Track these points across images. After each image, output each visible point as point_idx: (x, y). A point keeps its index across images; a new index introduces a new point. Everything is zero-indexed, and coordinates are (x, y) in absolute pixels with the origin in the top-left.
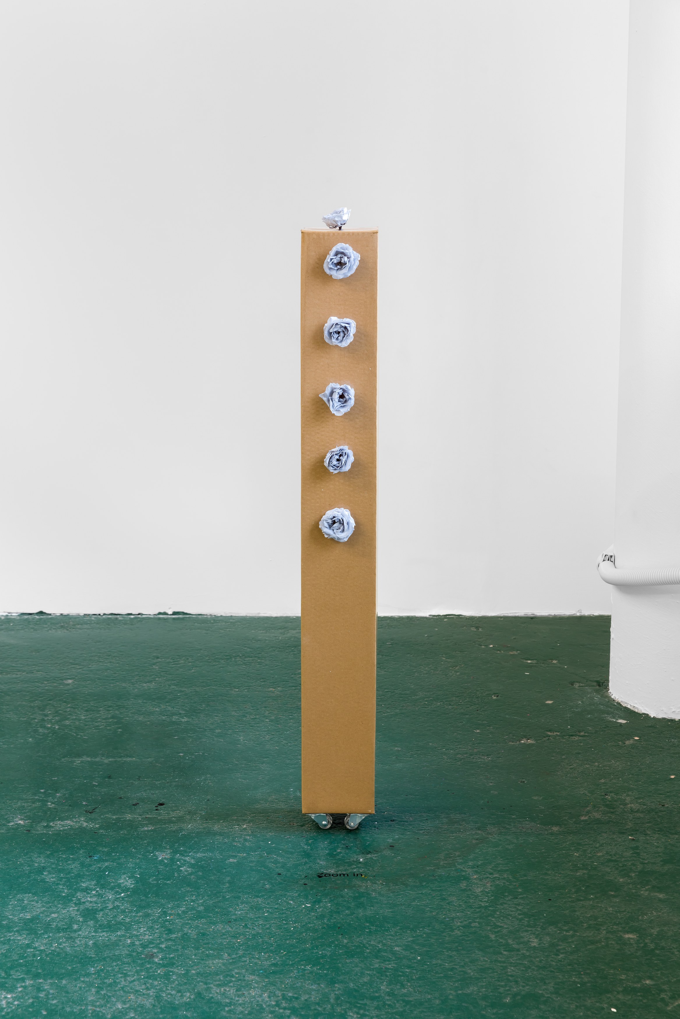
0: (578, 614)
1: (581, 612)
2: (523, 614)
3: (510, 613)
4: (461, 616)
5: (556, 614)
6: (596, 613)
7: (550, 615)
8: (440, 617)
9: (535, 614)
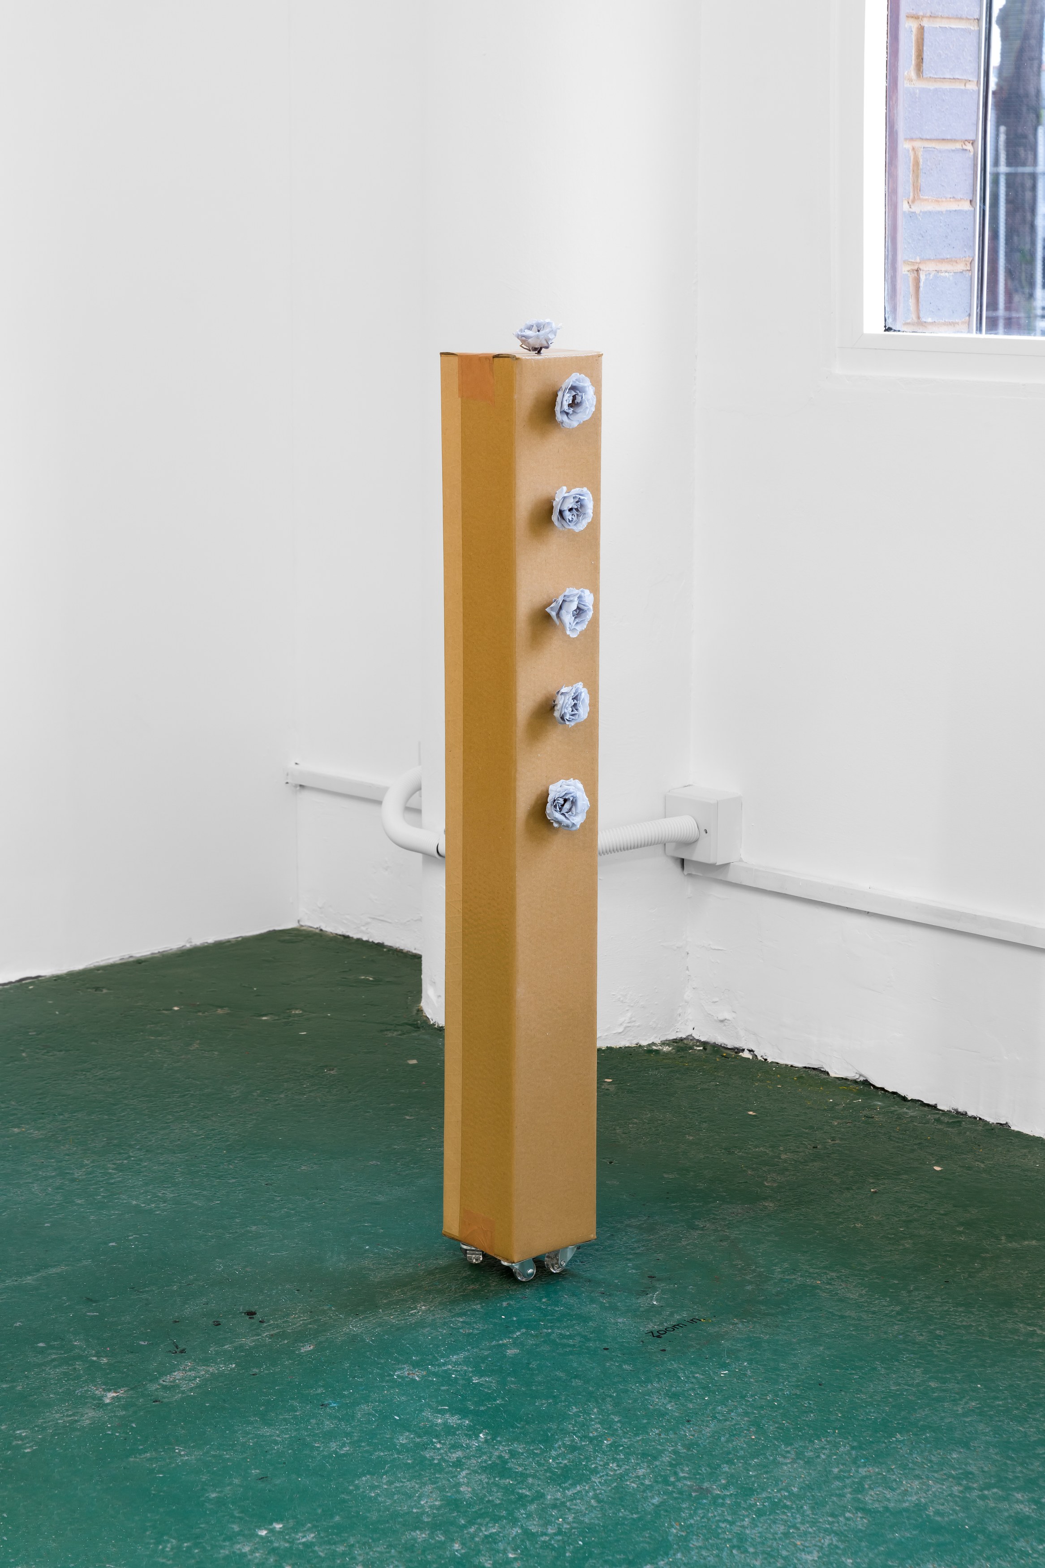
0: (188, 946)
1: (191, 942)
2: (118, 959)
3: (102, 961)
4: (40, 979)
5: (160, 951)
6: (211, 940)
7: (153, 954)
8: (13, 985)
9: (134, 955)
